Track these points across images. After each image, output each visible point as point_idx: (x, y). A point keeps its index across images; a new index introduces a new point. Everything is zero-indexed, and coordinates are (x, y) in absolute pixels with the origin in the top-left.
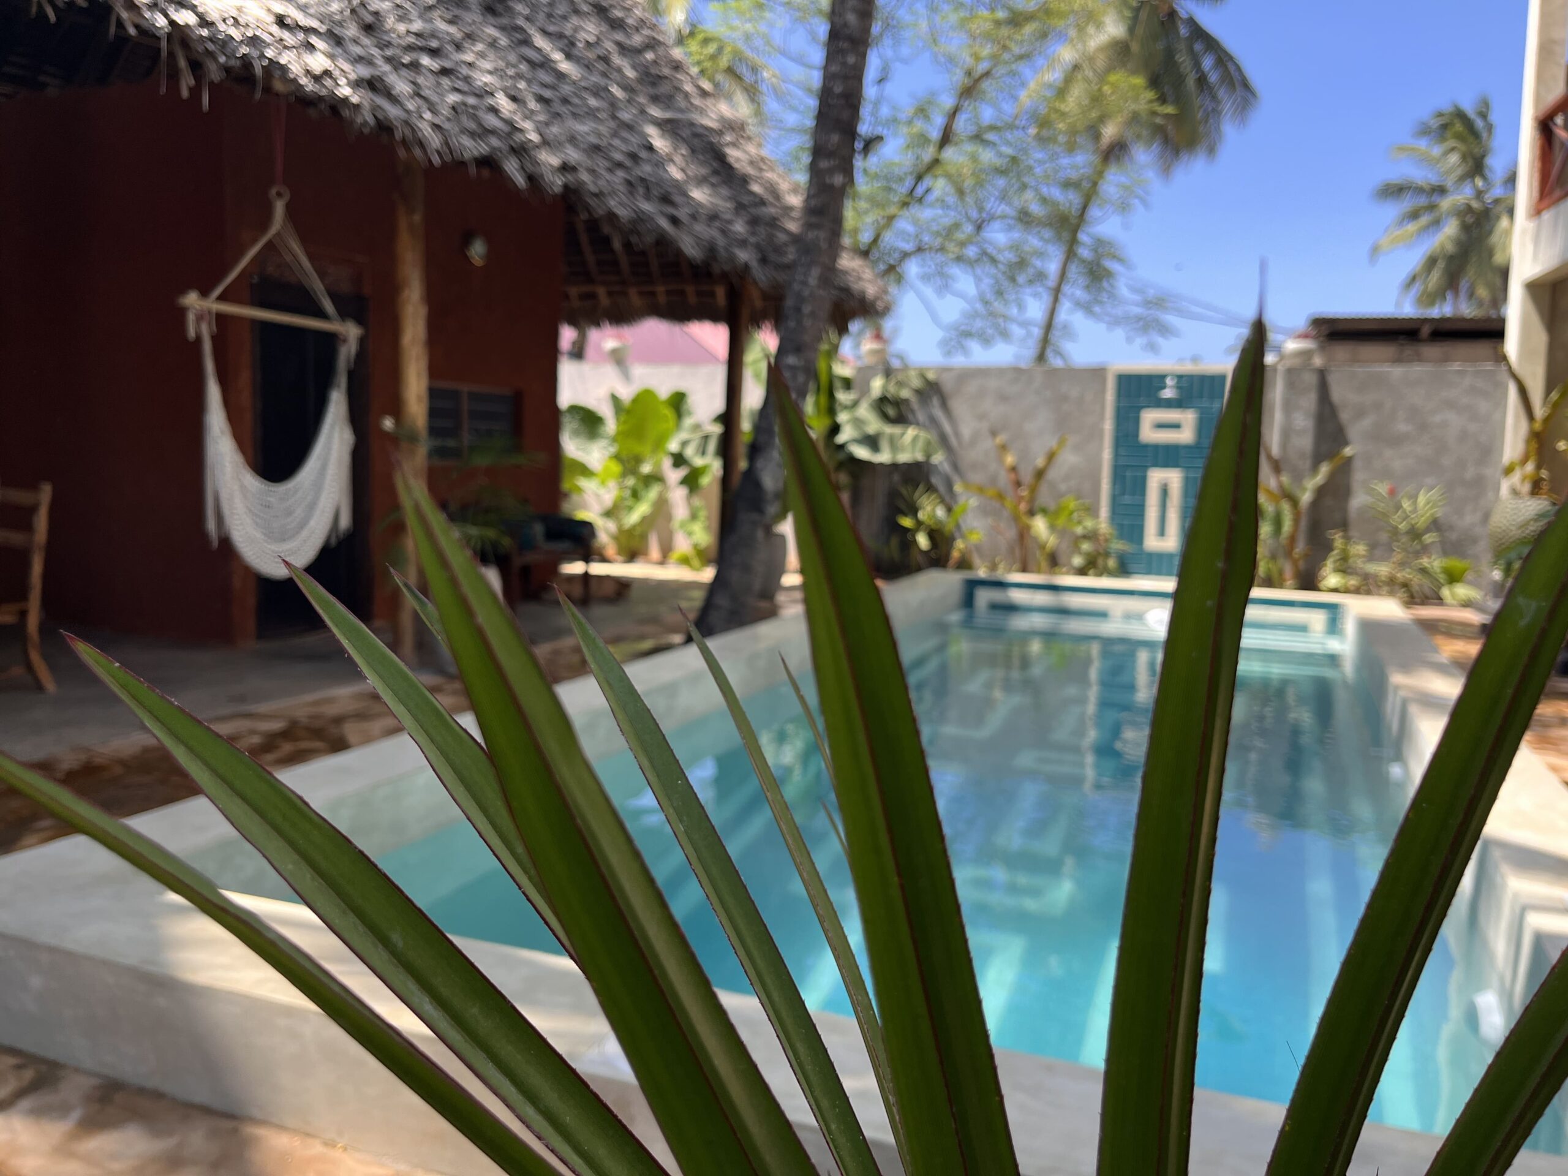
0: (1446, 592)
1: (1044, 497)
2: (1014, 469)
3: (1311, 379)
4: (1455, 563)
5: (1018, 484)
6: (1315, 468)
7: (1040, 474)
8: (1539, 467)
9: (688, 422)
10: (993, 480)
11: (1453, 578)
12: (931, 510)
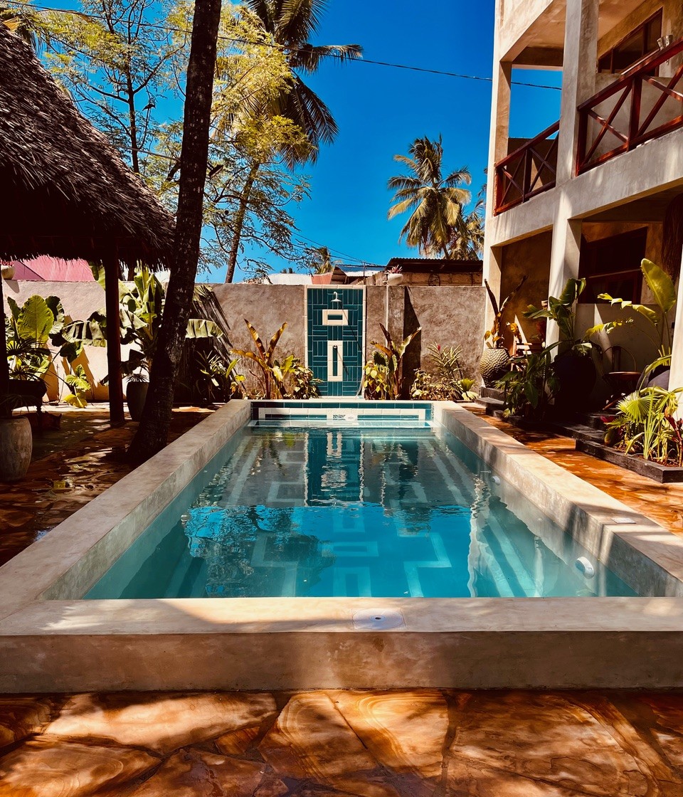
0: (464, 395)
1: (276, 356)
2: (259, 341)
3: (401, 292)
4: (467, 381)
5: (262, 349)
6: (405, 338)
7: (273, 344)
8: (499, 335)
9: (60, 316)
10: (248, 347)
11: (466, 389)
12: (216, 365)
